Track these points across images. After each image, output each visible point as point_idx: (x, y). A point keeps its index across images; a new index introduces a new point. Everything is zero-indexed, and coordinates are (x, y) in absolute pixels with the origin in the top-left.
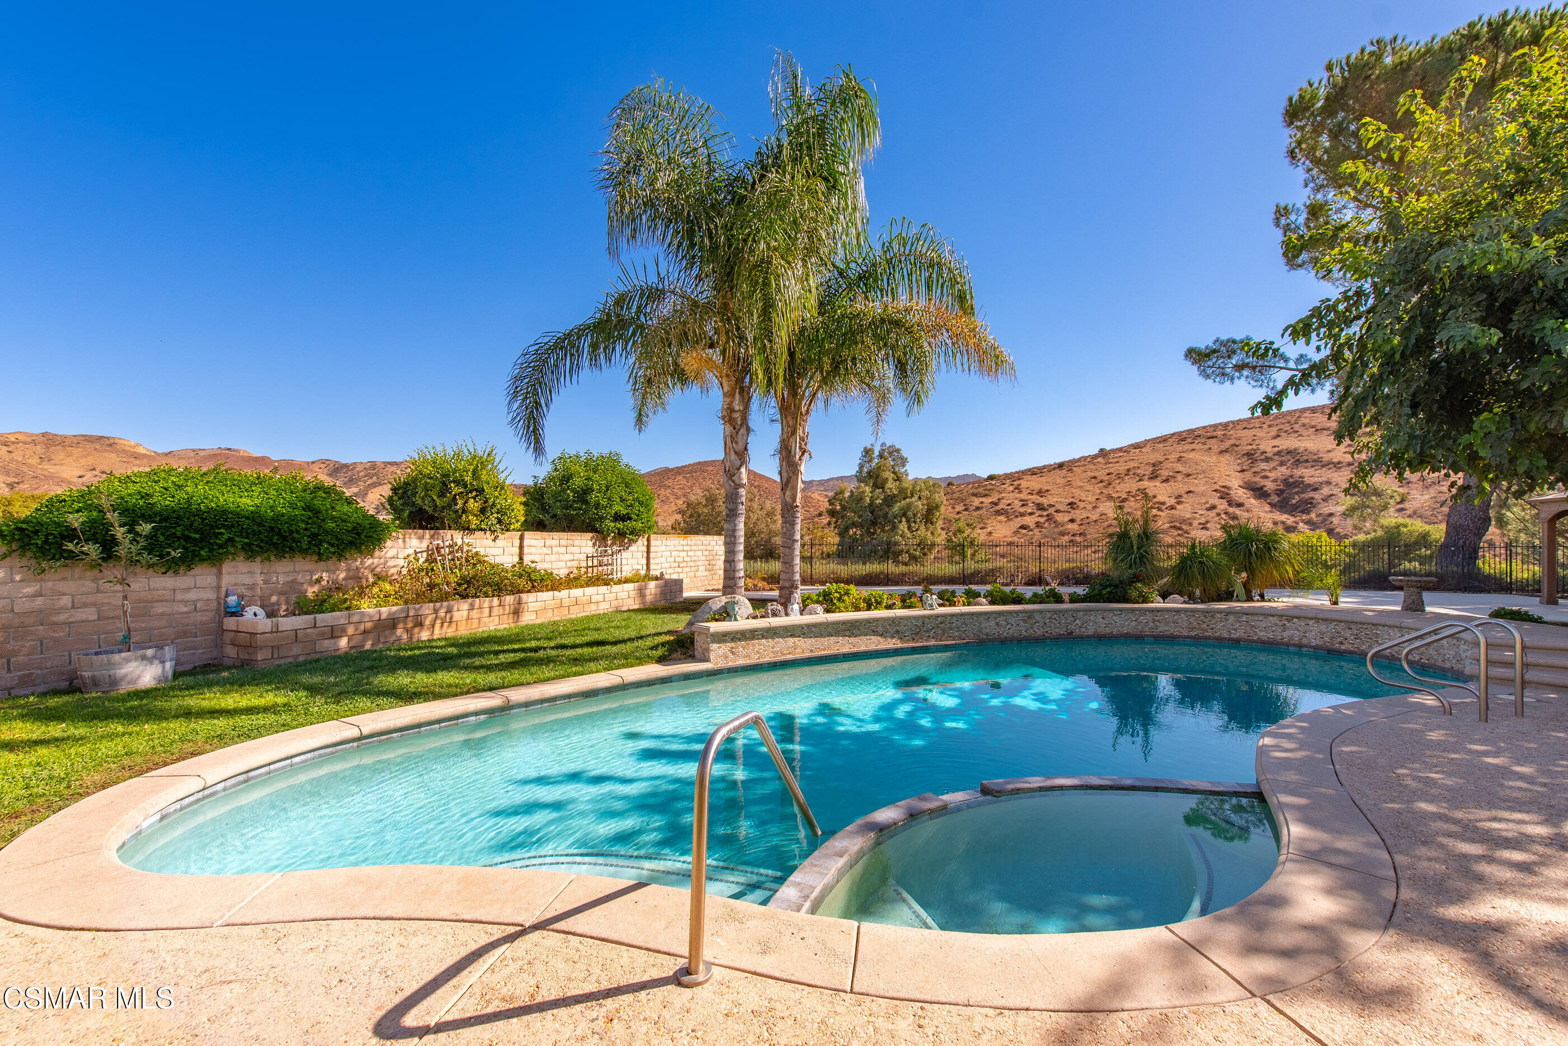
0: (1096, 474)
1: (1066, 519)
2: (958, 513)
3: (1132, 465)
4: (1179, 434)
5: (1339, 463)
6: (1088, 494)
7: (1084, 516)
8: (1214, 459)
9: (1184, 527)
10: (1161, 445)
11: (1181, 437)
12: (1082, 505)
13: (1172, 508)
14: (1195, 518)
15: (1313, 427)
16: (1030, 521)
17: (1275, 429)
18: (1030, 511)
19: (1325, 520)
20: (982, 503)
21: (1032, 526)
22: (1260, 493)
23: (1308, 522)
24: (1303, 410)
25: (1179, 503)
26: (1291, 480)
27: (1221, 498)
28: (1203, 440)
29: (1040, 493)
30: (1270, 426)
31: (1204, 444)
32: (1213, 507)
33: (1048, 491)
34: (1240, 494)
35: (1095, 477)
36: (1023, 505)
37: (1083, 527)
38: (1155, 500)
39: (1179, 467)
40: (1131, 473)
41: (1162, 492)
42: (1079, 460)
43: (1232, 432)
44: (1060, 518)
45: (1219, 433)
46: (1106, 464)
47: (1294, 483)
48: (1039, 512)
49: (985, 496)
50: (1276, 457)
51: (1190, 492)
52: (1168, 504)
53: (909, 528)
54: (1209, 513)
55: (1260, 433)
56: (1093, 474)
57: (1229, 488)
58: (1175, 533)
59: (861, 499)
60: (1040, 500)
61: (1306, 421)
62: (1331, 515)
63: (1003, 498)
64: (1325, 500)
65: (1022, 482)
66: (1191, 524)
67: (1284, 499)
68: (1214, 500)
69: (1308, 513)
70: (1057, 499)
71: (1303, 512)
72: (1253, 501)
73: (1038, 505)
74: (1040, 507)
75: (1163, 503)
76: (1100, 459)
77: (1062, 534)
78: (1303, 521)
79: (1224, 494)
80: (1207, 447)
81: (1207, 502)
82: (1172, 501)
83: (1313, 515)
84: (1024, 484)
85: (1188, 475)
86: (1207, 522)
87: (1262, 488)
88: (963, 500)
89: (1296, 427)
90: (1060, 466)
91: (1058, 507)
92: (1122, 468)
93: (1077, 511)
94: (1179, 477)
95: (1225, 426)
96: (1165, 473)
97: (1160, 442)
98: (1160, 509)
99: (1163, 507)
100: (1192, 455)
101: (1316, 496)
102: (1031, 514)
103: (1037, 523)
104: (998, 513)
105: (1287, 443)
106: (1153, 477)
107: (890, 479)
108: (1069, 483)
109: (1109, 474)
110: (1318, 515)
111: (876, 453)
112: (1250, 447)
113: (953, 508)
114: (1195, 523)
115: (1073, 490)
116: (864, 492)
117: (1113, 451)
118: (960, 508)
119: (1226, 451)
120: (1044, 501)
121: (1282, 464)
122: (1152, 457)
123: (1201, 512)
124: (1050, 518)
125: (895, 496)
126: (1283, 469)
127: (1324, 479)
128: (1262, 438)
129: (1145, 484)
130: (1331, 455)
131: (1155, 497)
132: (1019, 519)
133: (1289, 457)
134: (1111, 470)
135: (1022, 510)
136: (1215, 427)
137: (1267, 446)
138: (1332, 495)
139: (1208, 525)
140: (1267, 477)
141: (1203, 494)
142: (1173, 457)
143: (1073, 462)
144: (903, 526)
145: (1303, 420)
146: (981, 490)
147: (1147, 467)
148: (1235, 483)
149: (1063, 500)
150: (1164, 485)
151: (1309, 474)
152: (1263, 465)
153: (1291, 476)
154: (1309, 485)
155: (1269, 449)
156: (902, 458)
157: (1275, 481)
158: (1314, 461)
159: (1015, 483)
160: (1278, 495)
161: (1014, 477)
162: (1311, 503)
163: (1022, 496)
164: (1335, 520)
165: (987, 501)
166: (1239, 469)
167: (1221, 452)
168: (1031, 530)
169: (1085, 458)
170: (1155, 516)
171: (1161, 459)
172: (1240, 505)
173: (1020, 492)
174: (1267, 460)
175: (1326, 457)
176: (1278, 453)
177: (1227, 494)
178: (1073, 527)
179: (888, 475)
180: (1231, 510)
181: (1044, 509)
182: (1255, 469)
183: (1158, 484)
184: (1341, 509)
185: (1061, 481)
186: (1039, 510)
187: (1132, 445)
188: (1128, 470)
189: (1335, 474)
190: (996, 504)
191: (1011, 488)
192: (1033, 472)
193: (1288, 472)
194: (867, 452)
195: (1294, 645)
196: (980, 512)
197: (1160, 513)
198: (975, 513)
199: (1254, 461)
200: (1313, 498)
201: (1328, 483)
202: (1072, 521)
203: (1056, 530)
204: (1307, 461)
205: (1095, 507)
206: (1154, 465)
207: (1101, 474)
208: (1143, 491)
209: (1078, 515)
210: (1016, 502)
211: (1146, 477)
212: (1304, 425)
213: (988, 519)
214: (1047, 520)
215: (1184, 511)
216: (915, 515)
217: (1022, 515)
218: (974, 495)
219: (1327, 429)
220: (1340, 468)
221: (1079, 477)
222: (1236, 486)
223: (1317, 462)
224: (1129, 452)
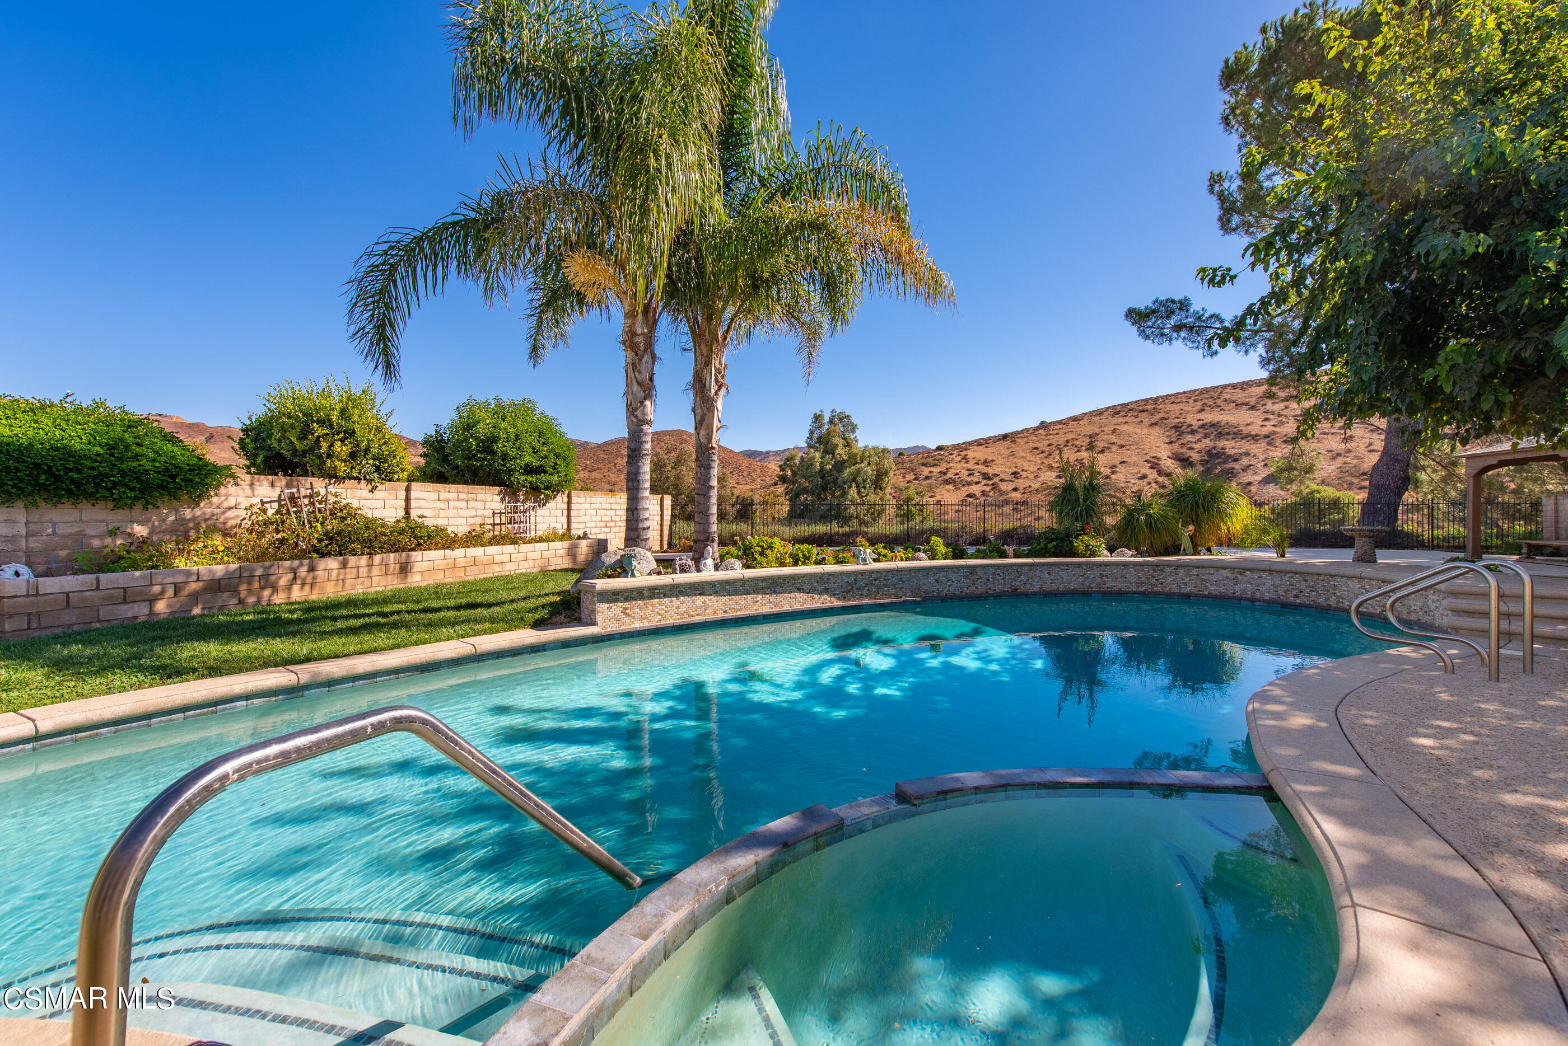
0: (1038, 445)
1: (1010, 488)
2: (909, 482)
3: (1070, 436)
4: (1114, 407)
5: (1257, 435)
6: (1030, 464)
7: (1027, 485)
8: (1145, 431)
9: (1119, 495)
10: (1097, 418)
11: (1116, 411)
12: (1024, 474)
14: (1128, 487)
15: (1233, 402)
16: (976, 490)
17: (1200, 403)
18: (976, 480)
20: (931, 472)
21: (978, 494)
22: (1186, 463)
24: (1225, 387)
25: (1113, 473)
26: (1214, 451)
27: (1152, 468)
28: (1135, 414)
29: (986, 463)
30: (1195, 401)
31: (1136, 417)
32: (1144, 477)
33: (993, 461)
34: (1168, 464)
35: (1036, 448)
36: (970, 475)
37: (1026, 496)
39: (1113, 439)
40: (1070, 444)
42: (1022, 432)
43: (1162, 406)
44: (1005, 487)
45: (1150, 407)
46: (1046, 435)
47: (1216, 454)
48: (985, 482)
49: (934, 465)
50: (1201, 430)
51: (1123, 462)
52: (1105, 474)
53: (859, 493)
54: (1141, 482)
55: (1186, 408)
56: (1035, 446)
57: (1158, 459)
59: (812, 465)
60: (986, 470)
61: (1228, 396)
62: (1250, 484)
63: (950, 468)
64: (1245, 469)
65: (968, 452)
66: (1124, 493)
67: (1208, 469)
68: (1145, 470)
70: (1001, 468)
73: (984, 474)
74: (986, 476)
76: (1041, 431)
77: (1007, 502)
79: (1154, 464)
80: (1139, 420)
81: (1139, 472)
82: (1107, 471)
84: (970, 454)
85: (1122, 446)
86: (1140, 491)
87: (1187, 459)
88: (913, 470)
89: (1219, 402)
90: (1005, 437)
91: (1002, 476)
92: (1061, 439)
93: (1020, 481)
94: (1114, 448)
95: (1155, 400)
96: (1100, 445)
97: (1096, 415)
100: (1125, 428)
101: (1236, 467)
102: (977, 483)
103: (983, 491)
104: (947, 482)
105: (1211, 417)
107: (840, 445)
108: (1013, 454)
109: (1049, 445)
111: (826, 419)
112: (1177, 420)
113: (904, 477)
114: (1129, 492)
115: (1016, 460)
116: (813, 458)
117: (1054, 423)
118: (910, 477)
119: (1156, 424)
120: (989, 471)
121: (1206, 436)
122: (1088, 429)
123: (1133, 481)
124: (995, 487)
125: (845, 461)
126: (1207, 441)
127: (1243, 450)
128: (1188, 412)
129: (1083, 454)
130: (1250, 428)
132: (966, 488)
133: (1212, 430)
134: (1052, 442)
135: (969, 479)
136: (1146, 401)
137: (1193, 419)
138: (1250, 465)
140: (1192, 449)
141: (1135, 465)
142: (1108, 429)
143: (1016, 433)
144: (853, 492)
145: (1225, 396)
146: (930, 460)
147: (1084, 439)
148: (1164, 453)
149: (1007, 470)
150: (1100, 455)
151: (1231, 446)
152: (1189, 438)
153: (1214, 448)
154: (1230, 456)
155: (1194, 422)
156: (852, 424)
157: (1200, 452)
158: (1235, 433)
159: (962, 453)
160: (1203, 466)
161: (962, 448)
162: (1232, 473)
163: (969, 466)
164: (1253, 489)
165: (936, 470)
166: (1168, 440)
167: (1152, 425)
168: (977, 499)
169: (1027, 430)
171: (1097, 431)
172: (1168, 475)
173: (967, 462)
174: (1193, 432)
175: (1245, 430)
176: (1203, 426)
177: (1157, 464)
178: (1017, 496)
179: (838, 441)
180: (1160, 479)
181: (989, 479)
182: (1182, 441)
183: (1095, 454)
184: (1259, 478)
185: (1005, 452)
186: (984, 479)
187: (1070, 418)
188: (1067, 441)
189: (1253, 446)
190: (945, 474)
191: (959, 458)
192: (979, 443)
193: (1211, 444)
194: (817, 418)
195: (1247, 599)
196: (929, 481)
198: (925, 482)
199: (1181, 433)
200: (1233, 468)
201: (1247, 454)
202: (1015, 489)
203: (1001, 498)
204: (1228, 434)
205: (1036, 477)
206: (1091, 437)
207: (1042, 445)
209: (1021, 484)
210: (963, 471)
211: (1084, 448)
212: (1225, 400)
213: (937, 487)
214: (992, 489)
215: (1118, 480)
216: (864, 481)
217: (969, 484)
218: (924, 465)
219: (1247, 404)
220: (1257, 440)
221: (1022, 448)
222: (1165, 457)
223: (1238, 434)
224: (1067, 424)
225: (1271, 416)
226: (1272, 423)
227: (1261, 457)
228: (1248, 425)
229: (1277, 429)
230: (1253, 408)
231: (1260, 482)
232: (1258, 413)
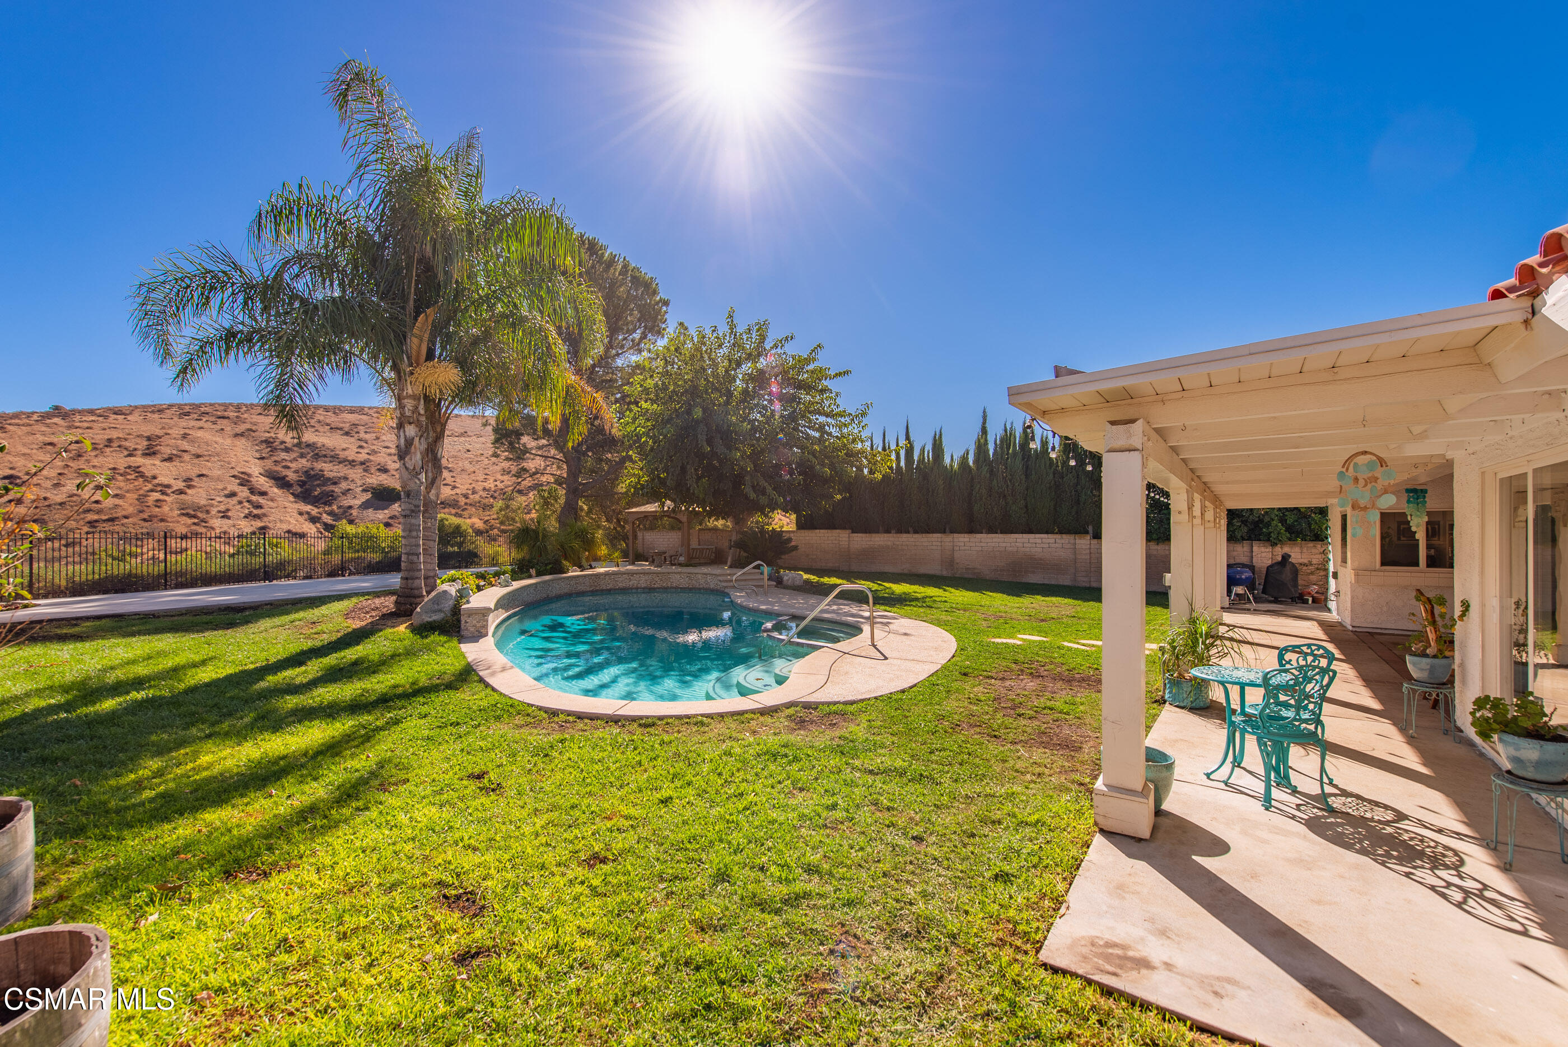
0: (53, 439)
3: (114, 434)
4: (180, 406)
5: (353, 461)
8: (228, 441)
9: (200, 515)
10: (156, 416)
11: (184, 410)
13: (181, 492)
14: (212, 506)
15: (328, 425)
19: (345, 512)
22: (282, 482)
23: (331, 513)
25: (189, 487)
26: (312, 473)
27: (241, 484)
28: (213, 419)
31: (214, 423)
32: (233, 494)
34: (262, 482)
35: (50, 444)
38: (156, 481)
39: (185, 445)
40: (115, 444)
41: (166, 473)
43: (246, 416)
45: (232, 414)
46: (67, 426)
47: (315, 475)
50: (295, 449)
51: (202, 475)
52: (175, 488)
54: (229, 500)
56: (47, 439)
57: (249, 475)
58: (190, 521)
61: (322, 418)
62: (350, 507)
64: (344, 493)
66: (208, 512)
67: (307, 490)
68: (233, 486)
69: (330, 505)
71: (325, 504)
72: (276, 490)
75: (168, 486)
76: (56, 420)
78: (326, 512)
79: (244, 480)
80: (219, 427)
81: (225, 489)
82: (180, 485)
83: (335, 507)
85: (198, 456)
86: (228, 510)
87: (284, 478)
89: (313, 422)
92: (101, 437)
94: (186, 457)
95: (238, 407)
96: (167, 451)
97: (153, 412)
98: (163, 493)
99: (169, 491)
100: (200, 434)
101: (336, 490)
105: (305, 436)
106: (150, 452)
110: (339, 507)
112: (268, 435)
114: (214, 511)
117: (78, 411)
119: (242, 435)
121: (302, 456)
122: (143, 428)
123: (218, 499)
126: (304, 461)
127: (342, 474)
129: (138, 460)
130: (346, 453)
131: (155, 477)
133: (308, 450)
136: (226, 406)
137: (285, 436)
138: (349, 490)
139: (229, 514)
140: (288, 468)
141: (219, 479)
142: (176, 432)
145: (318, 417)
147: (138, 440)
148: (255, 469)
150: (167, 464)
151: (330, 470)
152: (283, 455)
153: (312, 469)
154: (329, 479)
155: (287, 440)
157: (296, 472)
158: (332, 457)
160: (301, 486)
162: (332, 496)
166: (258, 455)
167: (236, 435)
170: (157, 501)
171: (158, 433)
172: (263, 494)
174: (287, 450)
175: (342, 455)
176: (298, 445)
177: (248, 481)
180: (254, 498)
182: (275, 458)
183: (157, 462)
184: (358, 502)
187: (109, 409)
188: (110, 440)
189: (351, 471)
193: (309, 465)
197: (165, 497)
199: (274, 450)
200: (333, 491)
201: (346, 478)
204: (325, 456)
206: (149, 439)
208: (136, 469)
211: (139, 453)
212: (319, 422)
215: (198, 496)
219: (341, 429)
220: (354, 466)
222: (256, 473)
223: (334, 458)
224: (106, 417)
225: (364, 445)
226: (366, 451)
227: (359, 483)
228: (344, 450)
229: (371, 458)
230: (347, 434)
231: (360, 506)
232: (352, 440)
